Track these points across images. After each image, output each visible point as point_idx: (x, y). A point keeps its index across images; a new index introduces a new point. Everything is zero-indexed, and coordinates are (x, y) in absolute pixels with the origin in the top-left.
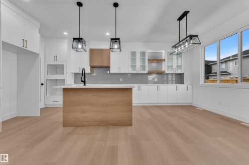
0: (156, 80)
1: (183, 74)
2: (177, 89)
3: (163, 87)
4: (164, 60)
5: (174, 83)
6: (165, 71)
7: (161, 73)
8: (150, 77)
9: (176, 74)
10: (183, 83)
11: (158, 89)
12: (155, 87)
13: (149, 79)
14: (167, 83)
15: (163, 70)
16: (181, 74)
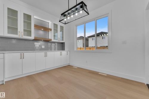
0: (43, 47)
1: (64, 43)
2: (61, 55)
3: (50, 54)
4: (51, 30)
5: (56, 49)
6: (51, 39)
7: (47, 41)
8: (37, 44)
9: (58, 43)
10: (64, 50)
11: (46, 56)
12: (42, 54)
13: (36, 46)
14: (51, 50)
15: (50, 38)
16: (62, 43)
